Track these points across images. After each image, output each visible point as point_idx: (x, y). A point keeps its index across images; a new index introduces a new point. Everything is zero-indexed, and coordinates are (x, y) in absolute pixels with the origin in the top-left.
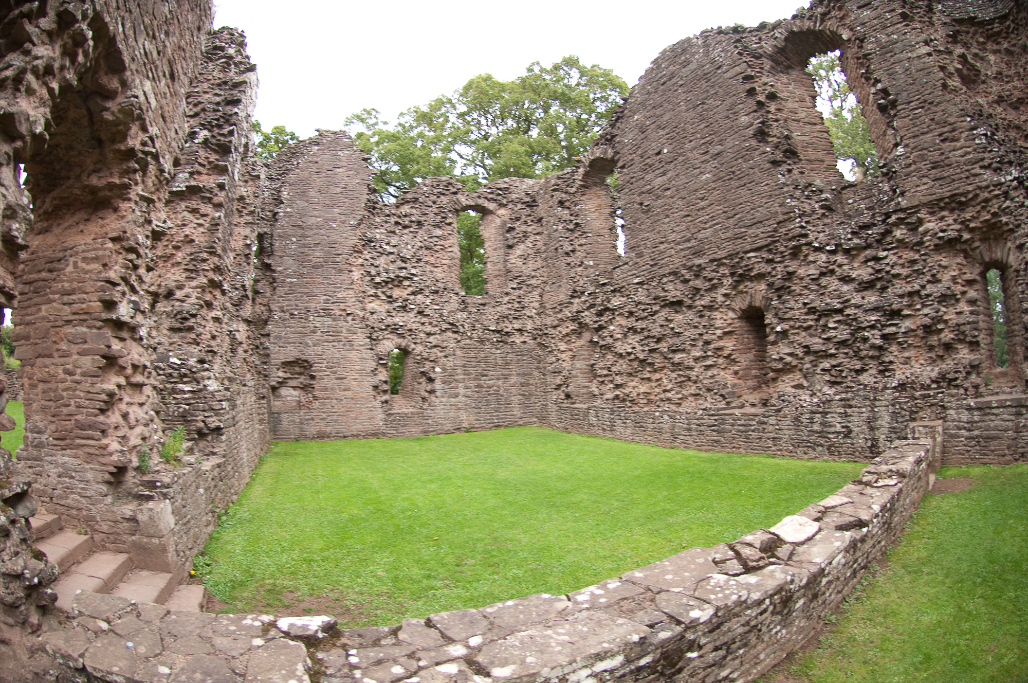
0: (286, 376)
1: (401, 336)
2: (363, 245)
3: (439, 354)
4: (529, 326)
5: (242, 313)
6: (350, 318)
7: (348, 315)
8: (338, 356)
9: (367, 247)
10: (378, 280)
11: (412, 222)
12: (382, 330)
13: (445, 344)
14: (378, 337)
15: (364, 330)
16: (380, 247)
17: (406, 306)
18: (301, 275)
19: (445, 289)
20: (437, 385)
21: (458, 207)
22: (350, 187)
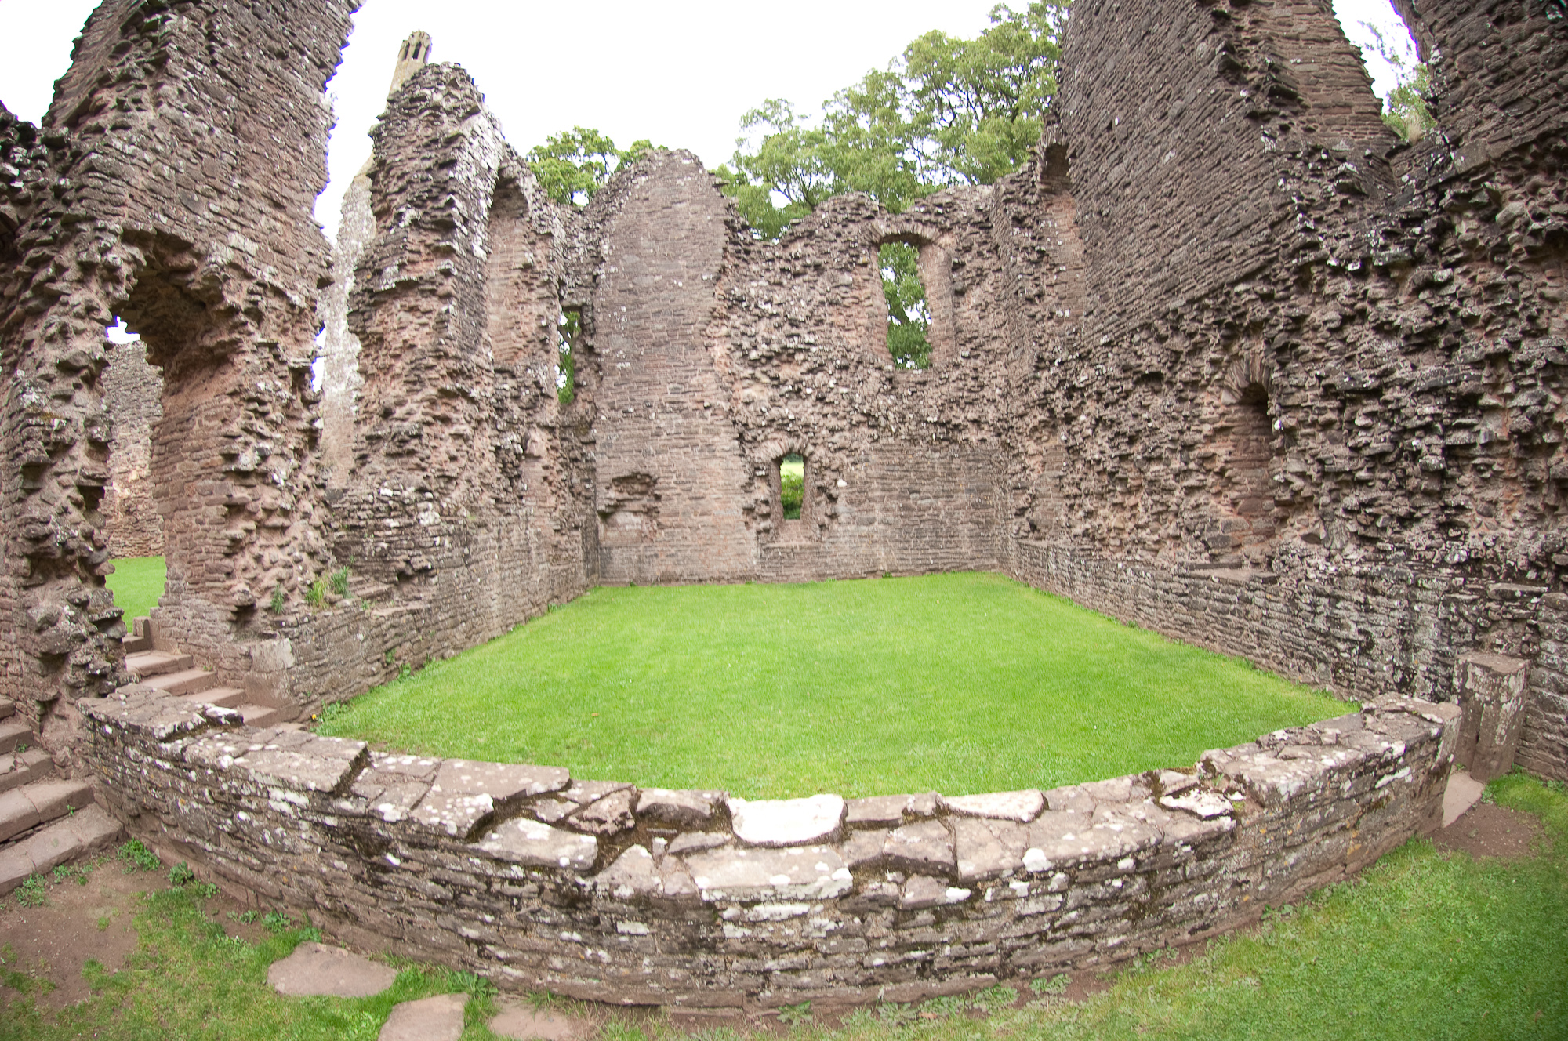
0: (620, 496)
1: (793, 434)
2: (730, 308)
3: (846, 460)
4: (991, 414)
5: (538, 418)
6: (708, 413)
7: (706, 408)
8: (692, 466)
9: (736, 309)
10: (754, 355)
11: (805, 266)
12: (760, 427)
13: (853, 447)
14: (755, 438)
15: (731, 429)
16: (756, 307)
17: (800, 390)
18: (638, 358)
19: (860, 362)
20: (841, 506)
21: (875, 239)
22: (700, 228)
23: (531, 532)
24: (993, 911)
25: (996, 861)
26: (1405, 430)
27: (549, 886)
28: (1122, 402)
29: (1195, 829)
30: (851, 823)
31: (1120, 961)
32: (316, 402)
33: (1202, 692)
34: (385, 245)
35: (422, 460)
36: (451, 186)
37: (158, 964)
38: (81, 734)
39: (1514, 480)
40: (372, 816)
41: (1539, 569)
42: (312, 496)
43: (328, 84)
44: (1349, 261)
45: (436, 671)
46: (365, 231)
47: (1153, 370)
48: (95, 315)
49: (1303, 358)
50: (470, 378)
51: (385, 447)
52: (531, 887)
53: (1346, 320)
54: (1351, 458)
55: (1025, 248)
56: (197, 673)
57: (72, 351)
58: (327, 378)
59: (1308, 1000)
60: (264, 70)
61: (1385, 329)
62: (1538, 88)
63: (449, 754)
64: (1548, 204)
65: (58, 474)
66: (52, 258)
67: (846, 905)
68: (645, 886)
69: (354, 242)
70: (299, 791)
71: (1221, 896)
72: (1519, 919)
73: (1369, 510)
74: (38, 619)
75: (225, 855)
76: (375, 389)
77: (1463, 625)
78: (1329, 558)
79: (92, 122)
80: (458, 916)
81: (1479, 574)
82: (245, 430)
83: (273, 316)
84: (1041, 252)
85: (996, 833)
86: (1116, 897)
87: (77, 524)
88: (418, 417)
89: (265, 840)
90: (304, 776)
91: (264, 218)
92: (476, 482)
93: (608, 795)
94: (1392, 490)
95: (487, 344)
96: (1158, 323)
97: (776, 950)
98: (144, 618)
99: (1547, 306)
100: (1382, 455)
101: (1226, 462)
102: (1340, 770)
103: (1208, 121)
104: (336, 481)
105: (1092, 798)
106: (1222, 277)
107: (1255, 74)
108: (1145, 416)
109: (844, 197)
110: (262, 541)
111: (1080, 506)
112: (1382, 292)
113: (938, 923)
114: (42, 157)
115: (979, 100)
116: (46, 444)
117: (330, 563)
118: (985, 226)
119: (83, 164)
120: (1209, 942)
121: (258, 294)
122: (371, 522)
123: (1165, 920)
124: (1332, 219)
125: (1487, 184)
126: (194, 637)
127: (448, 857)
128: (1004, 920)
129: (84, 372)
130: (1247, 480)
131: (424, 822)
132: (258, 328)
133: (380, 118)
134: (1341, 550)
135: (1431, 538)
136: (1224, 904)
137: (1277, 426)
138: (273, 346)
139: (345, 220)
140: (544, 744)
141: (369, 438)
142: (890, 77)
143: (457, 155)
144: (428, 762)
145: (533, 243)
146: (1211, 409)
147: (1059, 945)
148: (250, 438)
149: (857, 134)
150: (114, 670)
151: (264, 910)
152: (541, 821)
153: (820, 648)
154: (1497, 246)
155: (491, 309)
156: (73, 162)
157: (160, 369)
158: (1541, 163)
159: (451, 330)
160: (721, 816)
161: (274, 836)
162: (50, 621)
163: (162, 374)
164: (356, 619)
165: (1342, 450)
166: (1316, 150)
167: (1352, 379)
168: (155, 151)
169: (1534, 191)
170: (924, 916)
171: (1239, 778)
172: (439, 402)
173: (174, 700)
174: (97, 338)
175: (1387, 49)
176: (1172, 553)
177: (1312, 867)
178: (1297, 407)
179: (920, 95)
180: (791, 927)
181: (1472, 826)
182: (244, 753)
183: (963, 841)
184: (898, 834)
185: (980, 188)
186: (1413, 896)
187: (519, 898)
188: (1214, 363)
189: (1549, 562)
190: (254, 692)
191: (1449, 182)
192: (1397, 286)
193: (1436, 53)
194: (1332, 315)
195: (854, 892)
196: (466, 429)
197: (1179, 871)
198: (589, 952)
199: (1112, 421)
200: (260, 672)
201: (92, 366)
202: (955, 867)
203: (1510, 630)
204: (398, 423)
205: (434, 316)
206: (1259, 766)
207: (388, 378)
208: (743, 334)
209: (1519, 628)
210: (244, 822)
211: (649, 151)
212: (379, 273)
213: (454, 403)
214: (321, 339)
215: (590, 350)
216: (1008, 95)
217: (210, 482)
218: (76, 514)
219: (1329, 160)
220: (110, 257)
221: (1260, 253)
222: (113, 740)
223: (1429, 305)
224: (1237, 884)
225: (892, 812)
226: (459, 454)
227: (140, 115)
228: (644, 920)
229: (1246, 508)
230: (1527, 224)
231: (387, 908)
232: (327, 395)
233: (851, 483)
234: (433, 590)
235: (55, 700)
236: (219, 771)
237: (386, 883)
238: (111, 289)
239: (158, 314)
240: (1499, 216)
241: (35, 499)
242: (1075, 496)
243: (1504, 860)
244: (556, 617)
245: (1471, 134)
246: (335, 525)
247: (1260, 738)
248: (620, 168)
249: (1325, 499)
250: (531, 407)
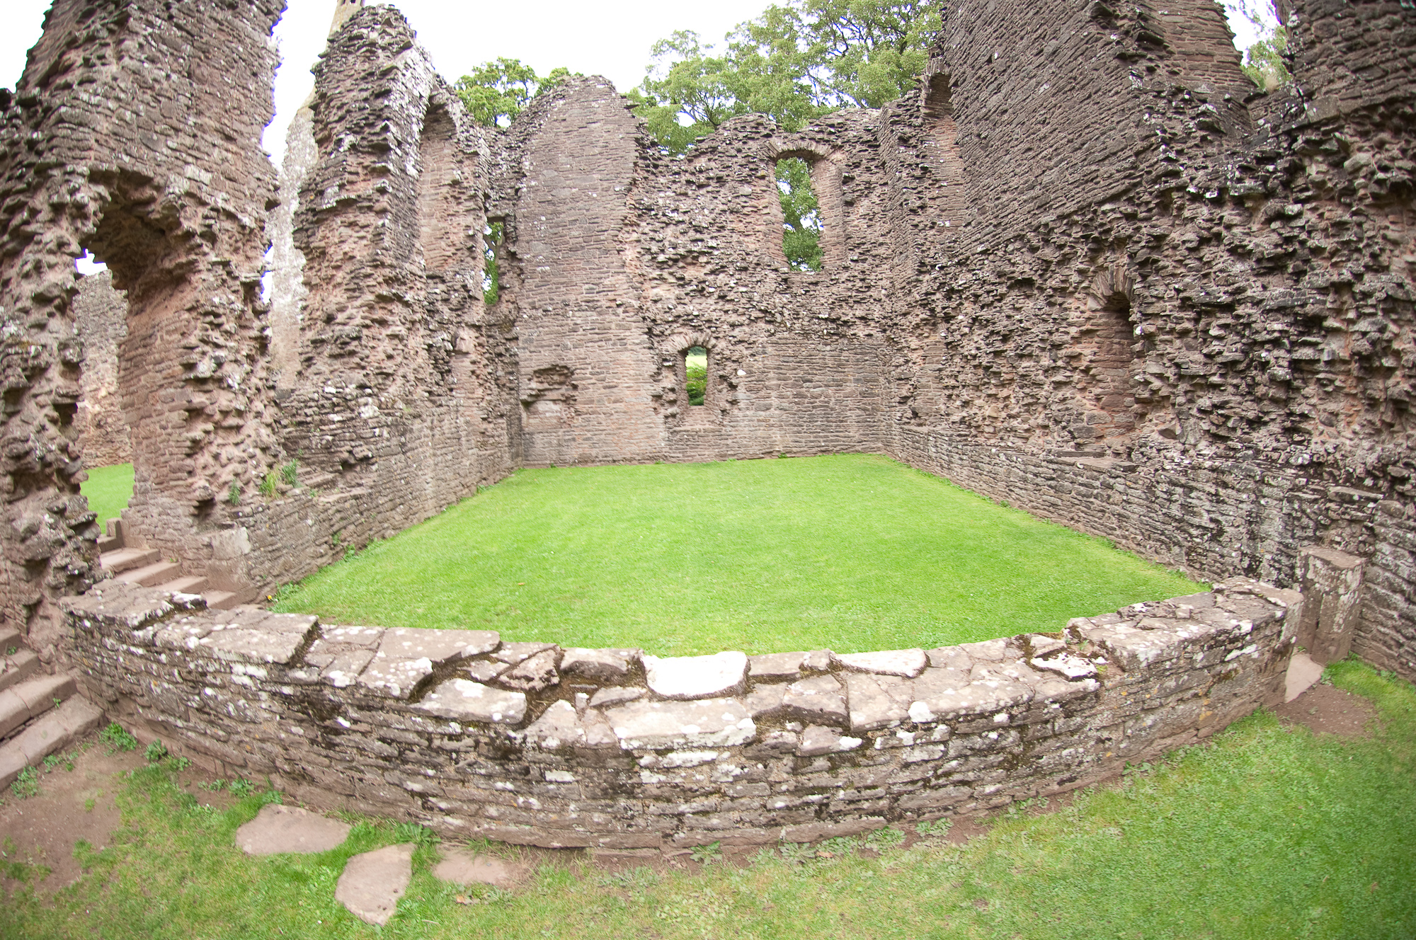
0: (541, 387)
1: (697, 329)
2: (639, 216)
3: (746, 352)
4: (877, 312)
5: (466, 318)
6: (620, 310)
7: (619, 306)
8: (606, 358)
9: (646, 217)
10: (661, 258)
11: (708, 179)
12: (667, 322)
13: (752, 340)
14: (662, 333)
15: (641, 325)
16: (664, 215)
17: (703, 289)
18: (556, 262)
19: (758, 264)
20: (741, 394)
21: (773, 155)
22: (612, 145)
23: (461, 420)
24: (882, 759)
25: (884, 713)
26: (1255, 343)
27: (483, 740)
28: (996, 304)
29: (1062, 688)
30: (754, 677)
31: (996, 807)
32: (265, 312)
33: (1068, 567)
34: (326, 169)
35: (362, 359)
36: (386, 113)
37: (138, 837)
38: (63, 631)
39: (1354, 396)
40: (323, 683)
41: (1375, 478)
42: (263, 397)
43: (274, 29)
44: (1207, 189)
45: (378, 550)
46: (308, 157)
47: (1026, 276)
48: (66, 249)
49: (1163, 273)
50: (405, 284)
51: (328, 350)
52: (468, 741)
53: (1203, 241)
54: (1205, 364)
55: (910, 165)
56: (165, 565)
57: (46, 284)
58: (275, 290)
59: (1165, 851)
60: (216, 20)
61: (1239, 252)
62: (1388, 60)
63: (392, 622)
64: (1393, 159)
65: (35, 396)
66: (25, 204)
67: (750, 752)
68: (570, 737)
69: (298, 168)
70: (258, 665)
71: (1086, 751)
72: (1356, 794)
73: (1220, 412)
74: (21, 529)
75: (194, 730)
76: (318, 298)
77: (1305, 521)
78: (1184, 452)
79: (61, 81)
80: (403, 772)
81: (1320, 476)
82: (203, 341)
83: (226, 237)
84: (923, 168)
85: (884, 687)
86: (992, 748)
87: (53, 439)
88: (358, 321)
89: (229, 712)
90: (262, 650)
91: (217, 150)
92: (411, 377)
93: (534, 655)
94: (1242, 395)
95: (419, 253)
96: (1030, 235)
97: (689, 794)
98: (115, 520)
99: (1389, 247)
100: (1234, 363)
101: (1091, 361)
102: (1193, 642)
103: (1080, 59)
104: (284, 383)
105: (970, 657)
106: (1090, 197)
107: (1125, 21)
108: (1018, 317)
109: (744, 117)
110: (220, 441)
111: (958, 396)
112: (1237, 220)
113: (833, 769)
114: (17, 116)
115: (870, 34)
116: (24, 370)
117: (280, 456)
118: (873, 145)
119: (53, 117)
120: (1076, 793)
121: (212, 218)
122: (316, 418)
123: (1035, 770)
124: (1193, 152)
125: (1337, 134)
126: (160, 533)
127: (393, 717)
128: (892, 767)
129: (57, 302)
130: (1110, 379)
131: (371, 686)
132: (213, 249)
133: (321, 56)
134: (1195, 446)
135: (1278, 440)
136: (1089, 759)
137: (1138, 331)
138: (226, 264)
139: (290, 149)
140: (476, 611)
141: (314, 342)
142: (787, 12)
143: (392, 85)
144: (373, 631)
145: (461, 162)
146: (1078, 314)
147: (942, 791)
148: (207, 348)
149: (757, 62)
150: (90, 569)
151: (230, 778)
152: (476, 680)
153: (722, 521)
154: (1344, 189)
155: (423, 222)
156: (44, 117)
157: (125, 292)
158: (1388, 123)
159: (387, 242)
160: (637, 672)
161: (237, 708)
162: (32, 530)
163: (126, 297)
164: (305, 506)
165: (1197, 357)
166: (1179, 90)
167: (1207, 294)
168: (118, 99)
169: (1381, 145)
170: (821, 763)
171: (1102, 644)
172: (377, 306)
173: (145, 590)
174: (68, 270)
175: (1248, 10)
176: (1040, 441)
177: (1168, 730)
178: (1157, 315)
179: (816, 28)
180: (701, 773)
181: (1312, 704)
182: (208, 634)
183: (854, 694)
184: (796, 687)
185: (868, 111)
186: (1259, 763)
187: (457, 752)
188: (1081, 272)
189: (1385, 474)
190: (215, 579)
191: (1302, 128)
192: (1251, 215)
193: (1294, 18)
194: (1190, 236)
195: (757, 740)
196: (402, 330)
197: (1049, 726)
198: (521, 800)
199: (987, 321)
200: (221, 559)
201: (64, 295)
202: (848, 718)
203: (1348, 530)
204: (340, 327)
205: (371, 229)
206: (1121, 635)
207: (330, 287)
208: (652, 239)
209: (1356, 528)
210: (210, 698)
211: (566, 78)
212: (321, 193)
213: (390, 307)
214: (270, 255)
215: (513, 255)
216: (895, 28)
217: (172, 390)
218: (52, 430)
219: (1191, 100)
220: (78, 196)
221: (1125, 177)
222: (92, 633)
223: (1280, 234)
224: (1101, 741)
225: (790, 667)
226: (395, 353)
227: (104, 69)
228: (570, 769)
229: (1109, 403)
230: (1373, 173)
231: (339, 768)
232: (275, 306)
233: (750, 373)
234: (374, 476)
235: (39, 603)
236: (187, 652)
237: (337, 745)
238: (79, 225)
239: (122, 244)
240: (1346, 164)
241: (16, 420)
242: (954, 387)
243: (1341, 737)
244: (485, 497)
245: (1324, 90)
246: (284, 422)
247: (1120, 609)
248: (540, 93)
249: (1181, 399)
250: (460, 309)
